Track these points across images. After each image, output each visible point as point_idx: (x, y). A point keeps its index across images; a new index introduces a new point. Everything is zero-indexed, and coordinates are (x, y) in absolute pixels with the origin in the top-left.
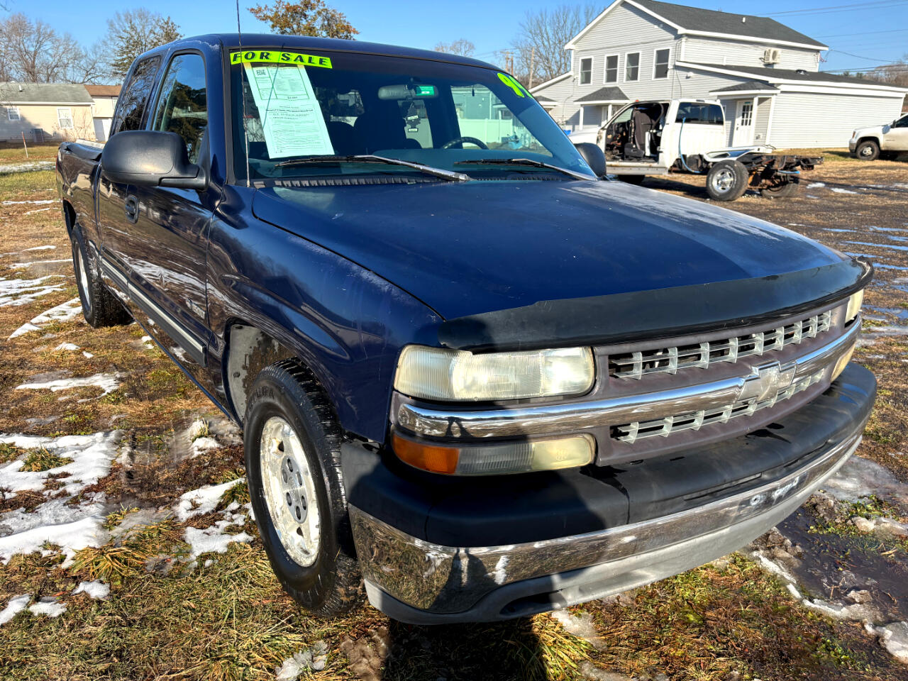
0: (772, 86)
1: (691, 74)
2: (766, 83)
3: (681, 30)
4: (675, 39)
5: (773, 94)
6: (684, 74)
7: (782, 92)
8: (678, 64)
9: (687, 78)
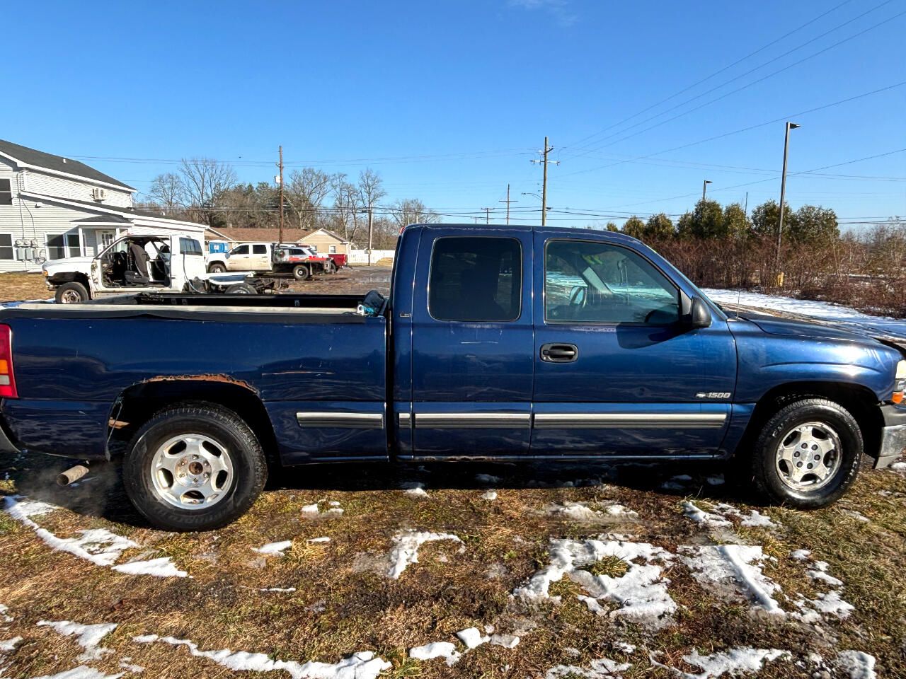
0: (127, 220)
1: (39, 204)
2: (121, 217)
3: (20, 164)
4: (14, 170)
5: (128, 227)
6: (34, 203)
7: (136, 225)
8: (22, 193)
9: (37, 207)
